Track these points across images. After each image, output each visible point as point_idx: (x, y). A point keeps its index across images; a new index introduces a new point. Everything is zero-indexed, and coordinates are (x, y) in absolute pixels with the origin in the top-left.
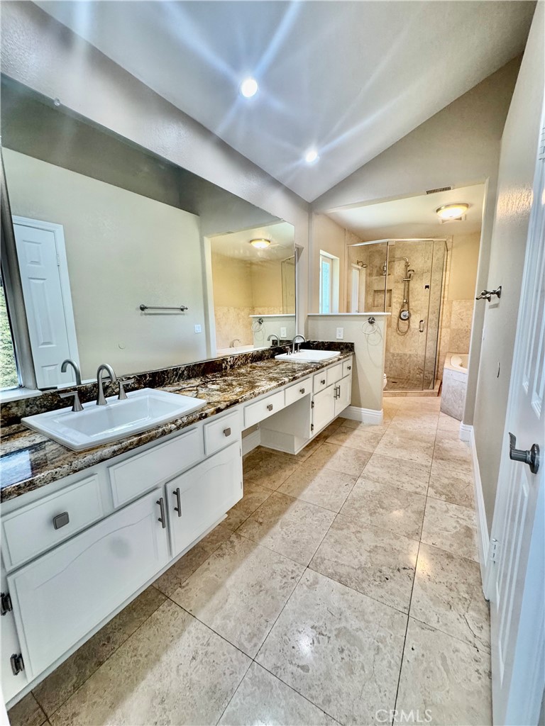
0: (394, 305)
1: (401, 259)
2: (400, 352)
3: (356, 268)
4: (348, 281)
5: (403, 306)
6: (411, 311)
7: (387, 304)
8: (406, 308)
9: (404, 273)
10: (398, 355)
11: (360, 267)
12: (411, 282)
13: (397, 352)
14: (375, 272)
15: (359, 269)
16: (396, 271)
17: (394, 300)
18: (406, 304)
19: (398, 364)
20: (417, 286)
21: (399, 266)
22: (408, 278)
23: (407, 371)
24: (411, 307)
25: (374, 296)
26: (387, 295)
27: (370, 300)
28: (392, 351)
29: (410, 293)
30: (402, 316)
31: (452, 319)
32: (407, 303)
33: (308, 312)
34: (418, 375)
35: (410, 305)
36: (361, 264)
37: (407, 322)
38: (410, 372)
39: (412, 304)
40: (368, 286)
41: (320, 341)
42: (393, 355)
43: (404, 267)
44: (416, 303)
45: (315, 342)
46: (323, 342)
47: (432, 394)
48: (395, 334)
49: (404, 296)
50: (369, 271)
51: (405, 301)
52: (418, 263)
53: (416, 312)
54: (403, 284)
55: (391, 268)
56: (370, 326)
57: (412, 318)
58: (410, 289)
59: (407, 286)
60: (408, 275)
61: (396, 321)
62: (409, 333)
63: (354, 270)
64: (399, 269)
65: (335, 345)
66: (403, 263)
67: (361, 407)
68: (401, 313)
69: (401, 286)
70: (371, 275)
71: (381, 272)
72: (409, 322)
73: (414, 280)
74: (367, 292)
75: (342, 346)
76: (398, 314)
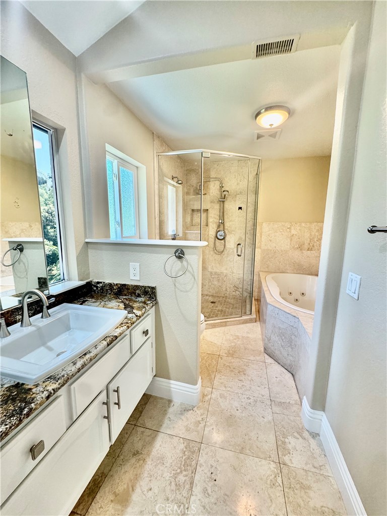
0: (210, 224)
1: (216, 179)
2: (218, 271)
3: (170, 184)
4: (160, 197)
5: (219, 226)
6: (226, 231)
7: (203, 223)
8: (221, 228)
9: (219, 193)
10: (216, 273)
11: (175, 184)
12: (226, 203)
13: (215, 270)
14: (192, 191)
15: (174, 186)
16: (211, 191)
17: (210, 220)
18: (221, 224)
19: (216, 283)
20: (231, 207)
21: (214, 186)
22: (222, 200)
23: (224, 289)
24: (226, 227)
25: (192, 215)
26: (204, 215)
27: (188, 219)
28: (210, 270)
29: (225, 214)
30: (219, 237)
31: (263, 239)
32: (223, 223)
33: (86, 237)
34: (234, 293)
35: (226, 225)
36: (176, 180)
37: (222, 241)
38: (226, 290)
39: (227, 224)
40: (185, 205)
41: (107, 281)
42: (211, 273)
43: (218, 187)
44: (231, 223)
45: (98, 283)
46: (110, 285)
47: (251, 321)
48: (212, 253)
49: (220, 216)
50: (186, 190)
51: (221, 221)
52: (232, 184)
53: (230, 233)
54: (218, 205)
55: (207, 188)
56: (178, 262)
57: (227, 238)
58: (225, 209)
59: (222, 206)
60: (223, 196)
61: (213, 240)
62: (225, 252)
63: (169, 187)
64: (214, 189)
65: (128, 289)
66: (218, 183)
67: (169, 379)
68: (217, 232)
69: (217, 206)
70: (188, 193)
71: (198, 192)
72: (225, 242)
73: (228, 200)
74: (185, 210)
75: (137, 292)
76: (214, 234)
